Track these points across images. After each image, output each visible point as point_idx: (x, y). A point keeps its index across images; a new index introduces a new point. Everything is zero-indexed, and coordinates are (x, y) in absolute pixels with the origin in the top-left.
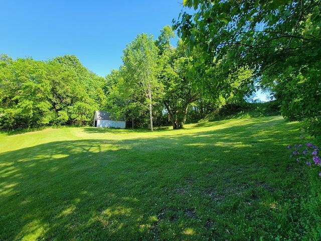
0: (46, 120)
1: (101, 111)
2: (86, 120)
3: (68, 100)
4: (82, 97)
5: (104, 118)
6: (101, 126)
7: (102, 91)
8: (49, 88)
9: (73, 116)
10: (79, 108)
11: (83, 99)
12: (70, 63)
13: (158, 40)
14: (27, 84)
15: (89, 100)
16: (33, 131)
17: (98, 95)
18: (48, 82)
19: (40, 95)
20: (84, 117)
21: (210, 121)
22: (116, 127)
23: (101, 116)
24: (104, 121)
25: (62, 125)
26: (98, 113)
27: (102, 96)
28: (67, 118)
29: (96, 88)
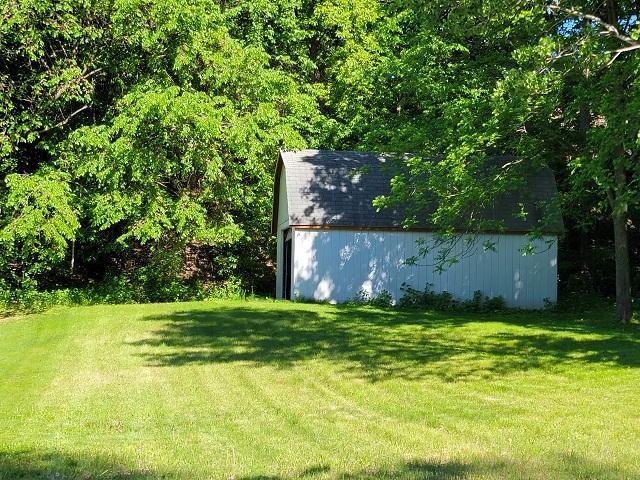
1: (330, 155)
2: (211, 236)
4: (174, 40)
6: (324, 289)
9: (108, 209)
10: (150, 136)
11: (181, 60)
15: (234, 58)
20: (189, 209)
22: (463, 293)
23: (325, 199)
24: (352, 245)
25: (50, 281)
26: (298, 171)
28: (64, 228)
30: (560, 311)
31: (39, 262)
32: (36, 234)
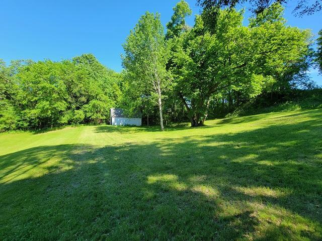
0: (64, 119)
1: (116, 109)
2: (102, 118)
3: (83, 99)
4: (97, 95)
5: (118, 115)
6: (116, 124)
7: (118, 88)
8: (64, 88)
9: (88, 115)
10: (94, 106)
11: (98, 97)
12: (87, 61)
13: (172, 22)
14: (42, 85)
15: (104, 97)
16: (55, 130)
17: (114, 92)
18: (62, 82)
19: (55, 95)
20: (99, 115)
21: (241, 115)
22: (132, 125)
23: (116, 114)
24: (119, 119)
25: (81, 123)
26: (113, 111)
27: (118, 93)
28: (83, 117)
29: (112, 85)
30: (142, 126)
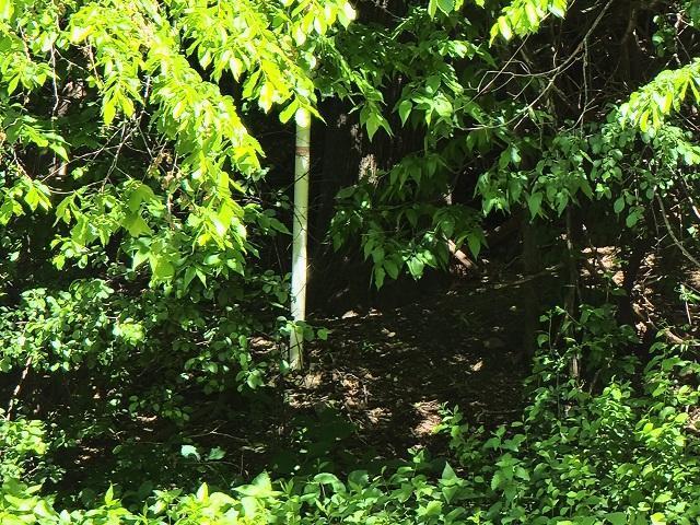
31: (58, 282)
32: (33, 75)
